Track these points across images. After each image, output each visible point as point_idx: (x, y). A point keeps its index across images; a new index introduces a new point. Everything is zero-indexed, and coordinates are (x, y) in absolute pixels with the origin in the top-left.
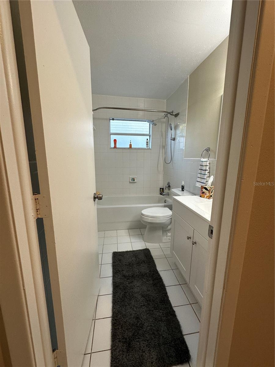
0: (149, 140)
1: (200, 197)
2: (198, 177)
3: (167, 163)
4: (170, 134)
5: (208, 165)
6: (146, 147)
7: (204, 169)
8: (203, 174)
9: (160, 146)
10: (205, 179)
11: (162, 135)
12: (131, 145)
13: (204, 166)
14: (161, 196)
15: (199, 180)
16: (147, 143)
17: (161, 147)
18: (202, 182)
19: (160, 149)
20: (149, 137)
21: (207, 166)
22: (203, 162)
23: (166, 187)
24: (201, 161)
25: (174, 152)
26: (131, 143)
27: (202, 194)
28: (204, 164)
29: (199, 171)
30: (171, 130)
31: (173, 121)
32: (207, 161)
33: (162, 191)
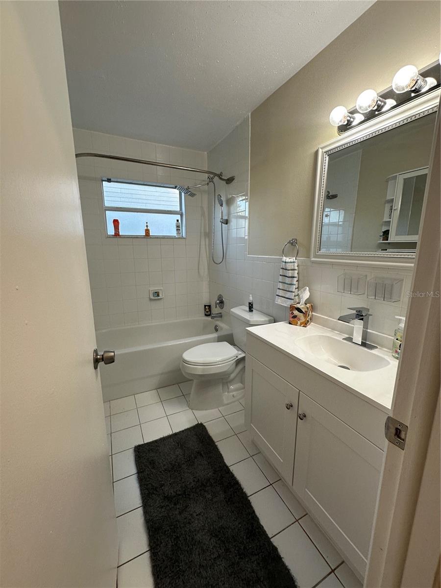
0: (180, 221)
1: (290, 323)
2: (279, 289)
3: (217, 262)
4: (220, 212)
5: (296, 268)
6: (175, 235)
7: (290, 275)
8: (288, 284)
9: (201, 232)
10: (292, 292)
11: (203, 214)
12: (147, 231)
13: (289, 270)
14: (209, 318)
15: (281, 293)
16: (178, 227)
17: (203, 234)
18: (287, 297)
19: (200, 238)
20: (179, 216)
21: (294, 270)
22: (288, 263)
23: (216, 304)
24: (283, 262)
25: (227, 244)
26: (147, 226)
27: (292, 319)
28: (289, 266)
29: (281, 279)
30: (222, 205)
31: (224, 191)
32: (294, 262)
33: (208, 310)
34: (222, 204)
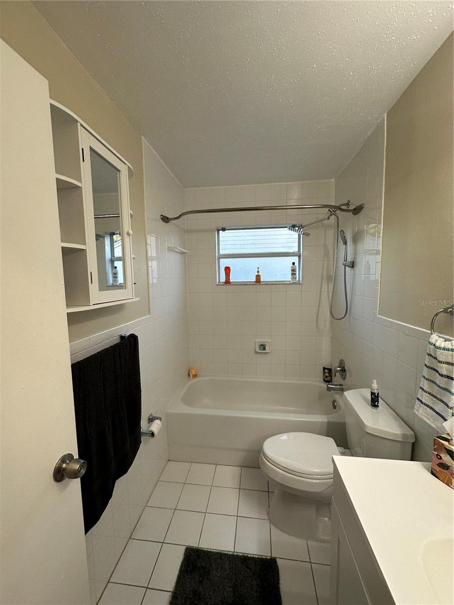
0: (297, 264)
1: (433, 473)
2: (421, 388)
3: (336, 317)
4: (343, 252)
6: (290, 280)
7: (444, 372)
8: (439, 387)
12: (258, 277)
13: (440, 362)
15: (425, 398)
16: (293, 270)
17: (325, 278)
18: (436, 409)
19: (322, 284)
20: (297, 258)
22: (439, 348)
23: (335, 371)
24: (431, 344)
26: (258, 272)
27: (438, 469)
28: (442, 356)
33: (328, 375)
34: (346, 243)
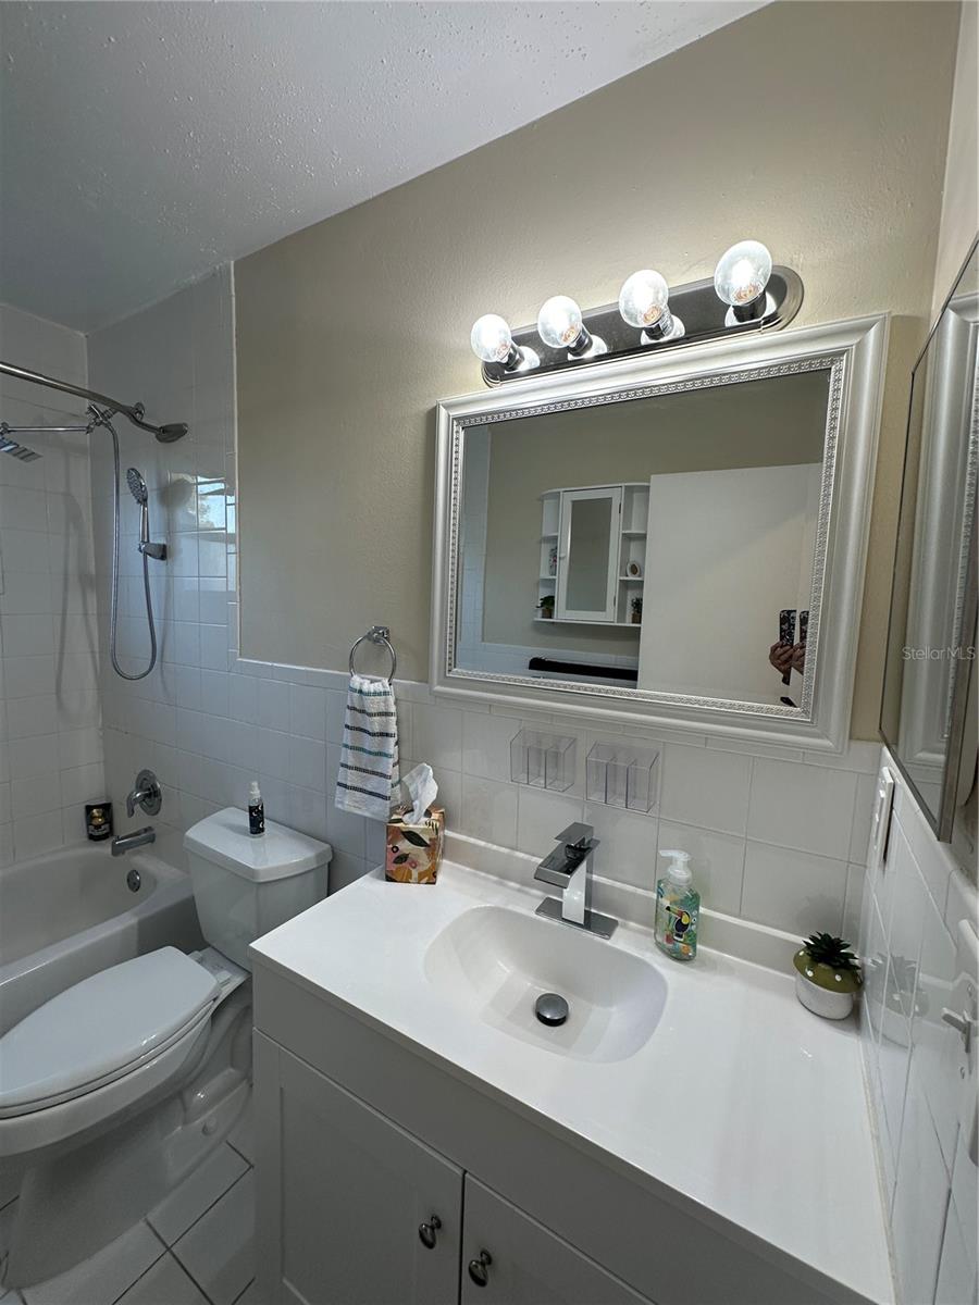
1: (389, 879)
5: (393, 709)
7: (377, 729)
8: (370, 753)
10: (384, 776)
11: (74, 518)
13: (371, 715)
14: (105, 848)
15: (352, 778)
18: (369, 788)
19: (66, 589)
21: (387, 714)
22: (368, 694)
23: (131, 803)
27: (394, 867)
28: (373, 705)
29: (348, 737)
30: (143, 501)
31: (150, 460)
32: (385, 693)
33: (100, 821)
